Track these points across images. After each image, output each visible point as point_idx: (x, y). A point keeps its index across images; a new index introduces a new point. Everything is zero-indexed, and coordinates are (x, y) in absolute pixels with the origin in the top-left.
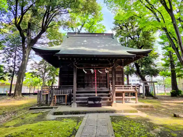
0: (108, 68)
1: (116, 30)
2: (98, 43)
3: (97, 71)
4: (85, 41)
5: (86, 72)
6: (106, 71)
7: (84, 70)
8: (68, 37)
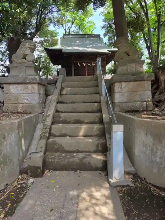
0: (94, 62)
1: (105, 27)
2: (88, 43)
3: (87, 64)
4: (78, 42)
5: (80, 65)
6: (93, 64)
7: (78, 64)
8: (64, 38)
